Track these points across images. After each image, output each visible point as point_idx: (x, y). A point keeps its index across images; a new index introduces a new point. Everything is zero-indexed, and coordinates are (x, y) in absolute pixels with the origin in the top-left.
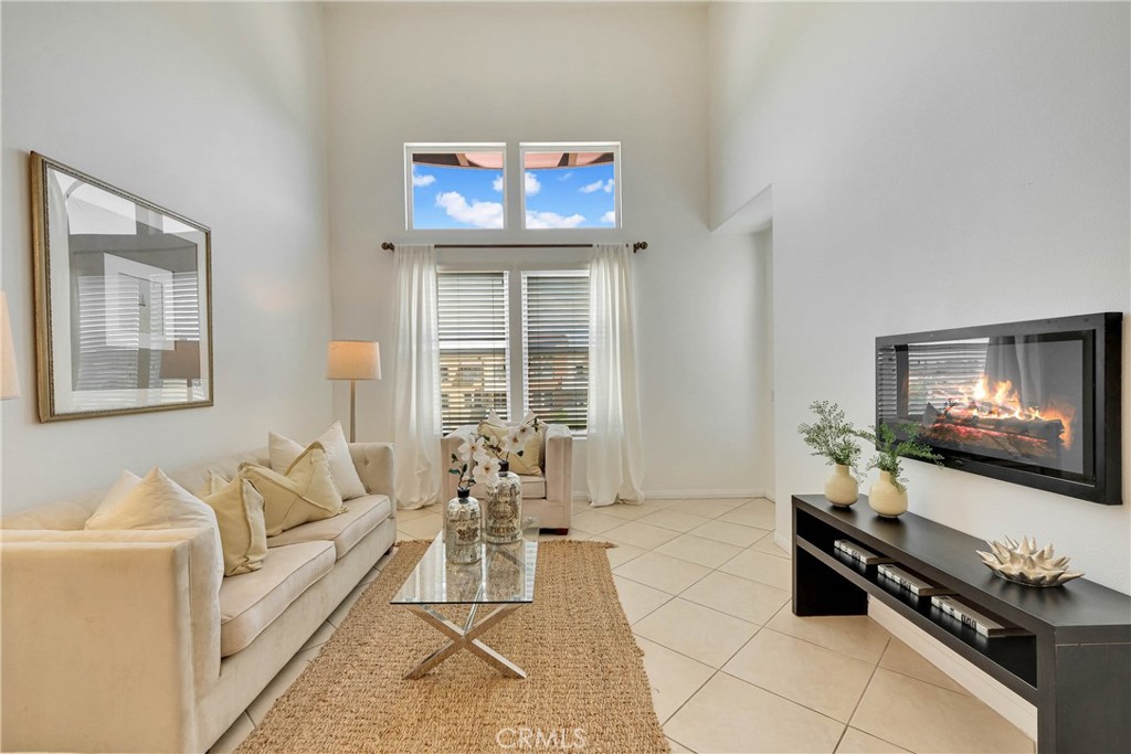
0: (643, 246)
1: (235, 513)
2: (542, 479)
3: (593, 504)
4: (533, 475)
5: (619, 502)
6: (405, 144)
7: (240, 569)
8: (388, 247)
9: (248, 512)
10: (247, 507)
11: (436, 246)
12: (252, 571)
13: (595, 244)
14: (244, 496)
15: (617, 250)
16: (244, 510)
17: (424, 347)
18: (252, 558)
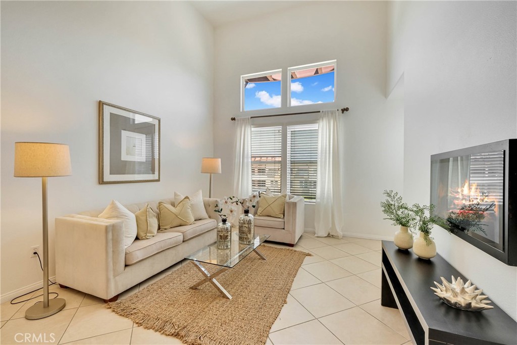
0: (347, 109)
1: (143, 218)
2: (283, 220)
3: (316, 235)
4: (279, 218)
5: (329, 236)
6: (241, 76)
7: (144, 237)
8: (233, 119)
9: (148, 218)
10: (148, 216)
11: (251, 118)
12: (147, 239)
13: (321, 111)
14: (147, 213)
15: (332, 113)
16: (147, 217)
17: (246, 161)
18: (148, 234)
